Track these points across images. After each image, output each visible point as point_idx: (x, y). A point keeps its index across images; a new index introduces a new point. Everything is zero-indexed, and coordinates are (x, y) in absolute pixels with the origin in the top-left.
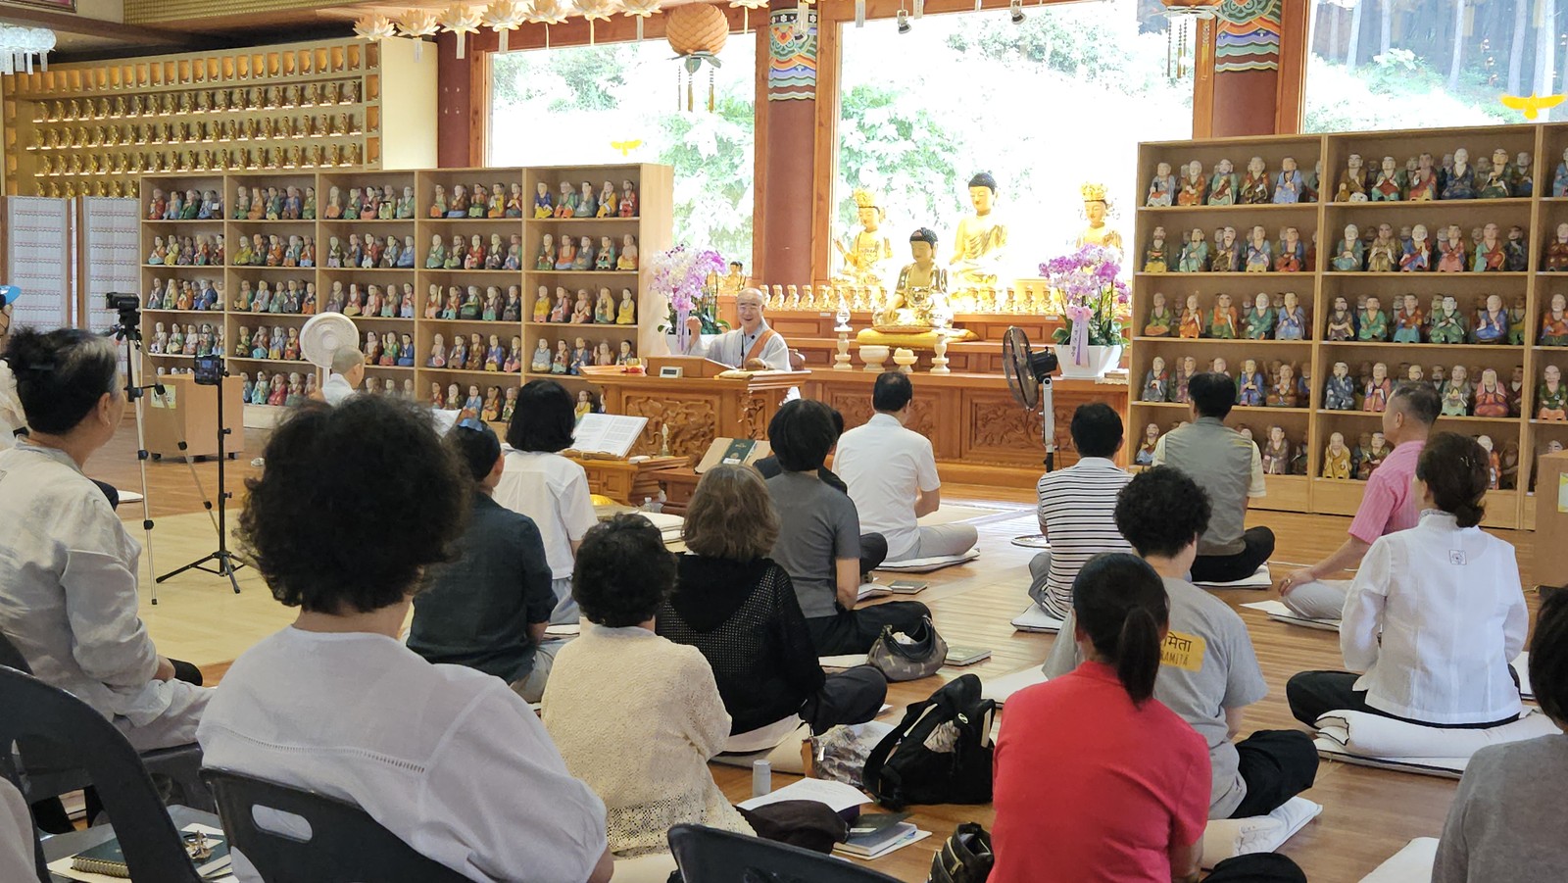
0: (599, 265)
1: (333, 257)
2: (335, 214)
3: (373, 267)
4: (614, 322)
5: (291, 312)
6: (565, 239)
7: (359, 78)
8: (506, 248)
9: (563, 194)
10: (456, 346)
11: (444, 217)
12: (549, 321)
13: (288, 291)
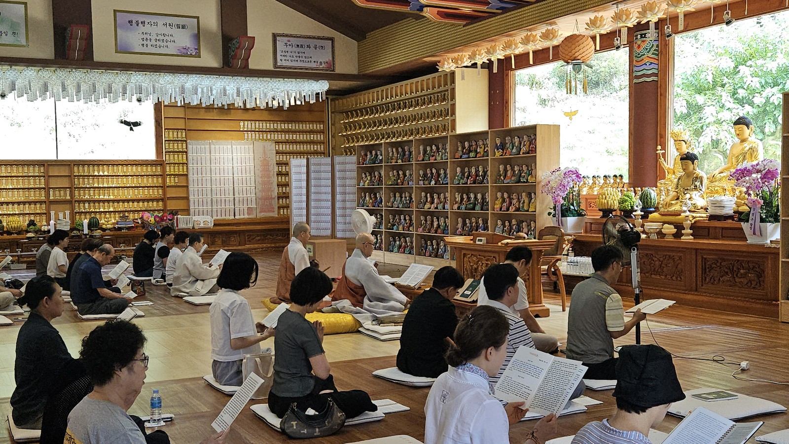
0: (521, 180)
1: (421, 180)
2: (421, 159)
3: (435, 184)
4: (528, 211)
5: (406, 208)
6: (508, 167)
7: (448, 90)
8: (485, 173)
9: (507, 143)
10: (467, 224)
11: (461, 158)
12: (500, 210)
13: (406, 197)
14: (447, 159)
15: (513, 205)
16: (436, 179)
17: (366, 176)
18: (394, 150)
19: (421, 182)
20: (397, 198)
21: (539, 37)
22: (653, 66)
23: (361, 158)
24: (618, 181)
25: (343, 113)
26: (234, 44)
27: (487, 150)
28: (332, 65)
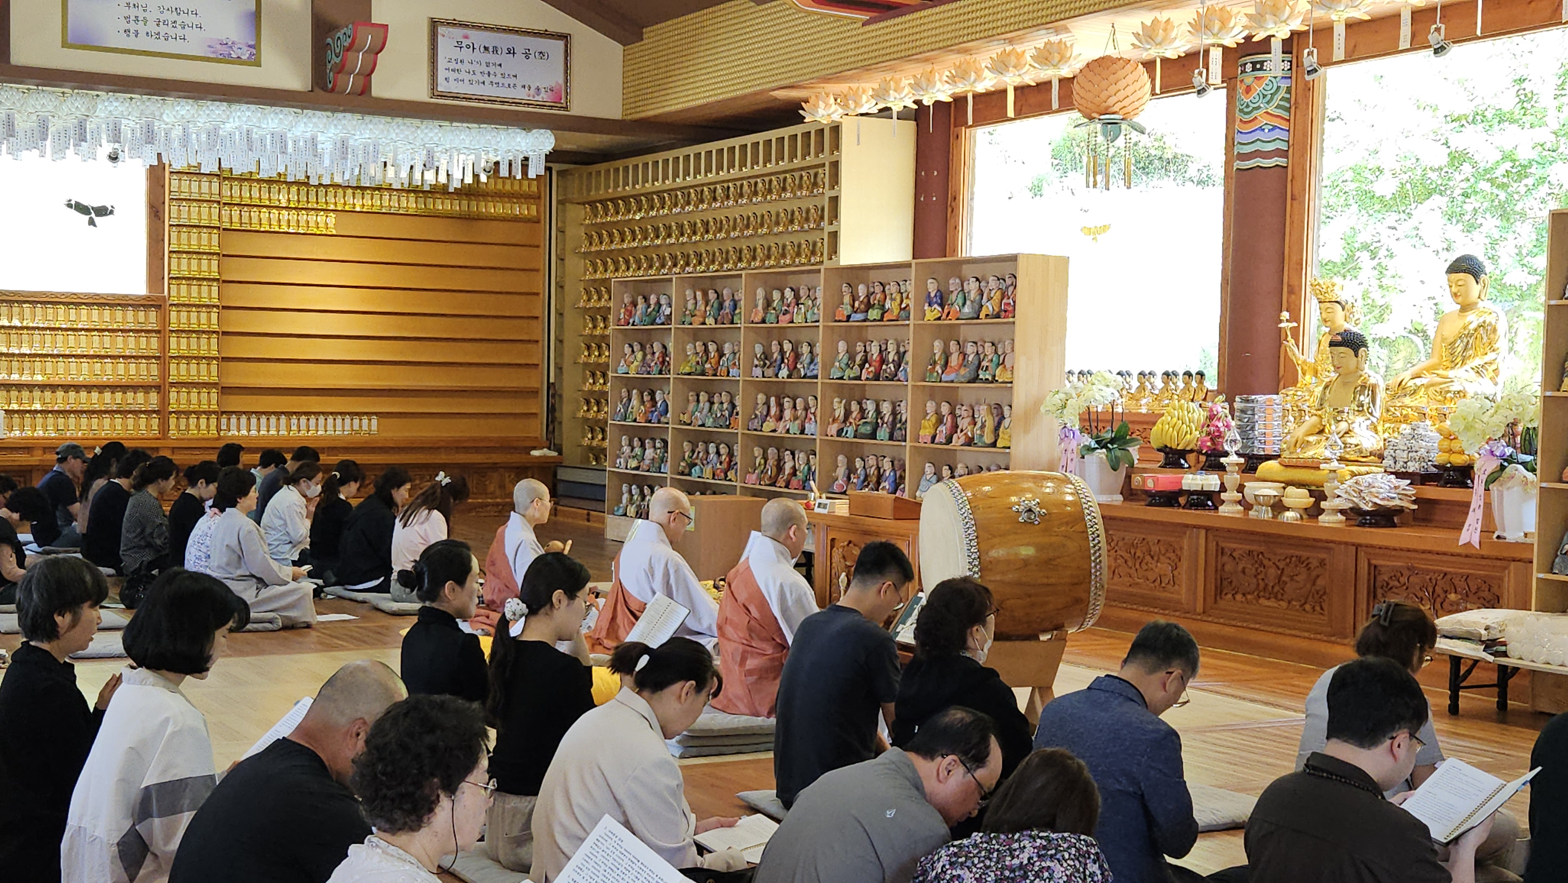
0: (981, 377)
1: (756, 366)
2: (758, 318)
3: (788, 378)
4: (994, 445)
5: (721, 427)
6: (953, 346)
7: (824, 165)
8: (901, 356)
9: (952, 292)
10: (857, 470)
11: (848, 321)
12: (933, 442)
13: (722, 403)
14: (818, 321)
15: (962, 431)
16: (791, 367)
17: (633, 351)
18: (699, 294)
19: (758, 372)
20: (701, 405)
21: (1029, 59)
22: (1277, 134)
23: (623, 311)
24: (1194, 384)
25: (584, 204)
26: (339, 38)
27: (908, 305)
28: (562, 97)
